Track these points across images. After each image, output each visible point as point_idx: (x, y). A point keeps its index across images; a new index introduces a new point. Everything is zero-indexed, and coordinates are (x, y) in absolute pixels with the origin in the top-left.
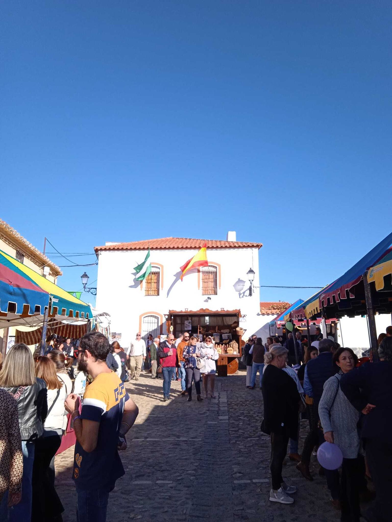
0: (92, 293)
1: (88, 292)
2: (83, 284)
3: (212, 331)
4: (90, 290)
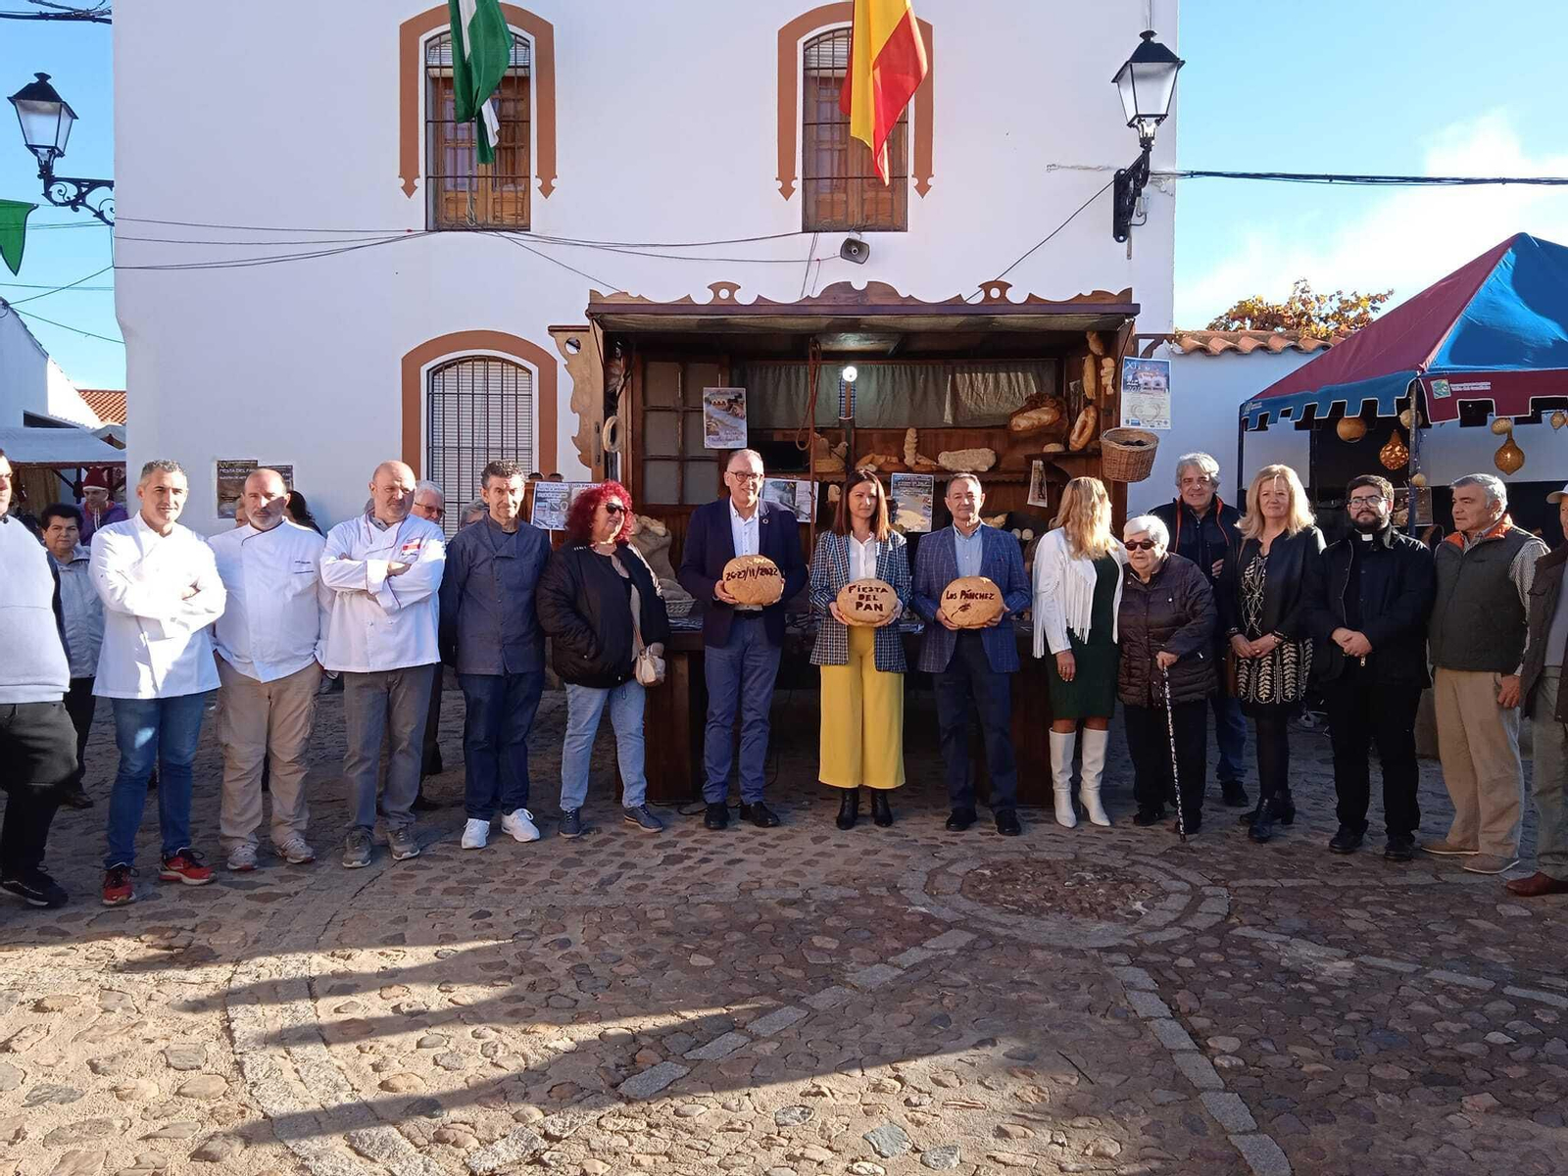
0: (100, 215)
1: (74, 204)
2: (33, 148)
3: (881, 460)
4: (81, 196)
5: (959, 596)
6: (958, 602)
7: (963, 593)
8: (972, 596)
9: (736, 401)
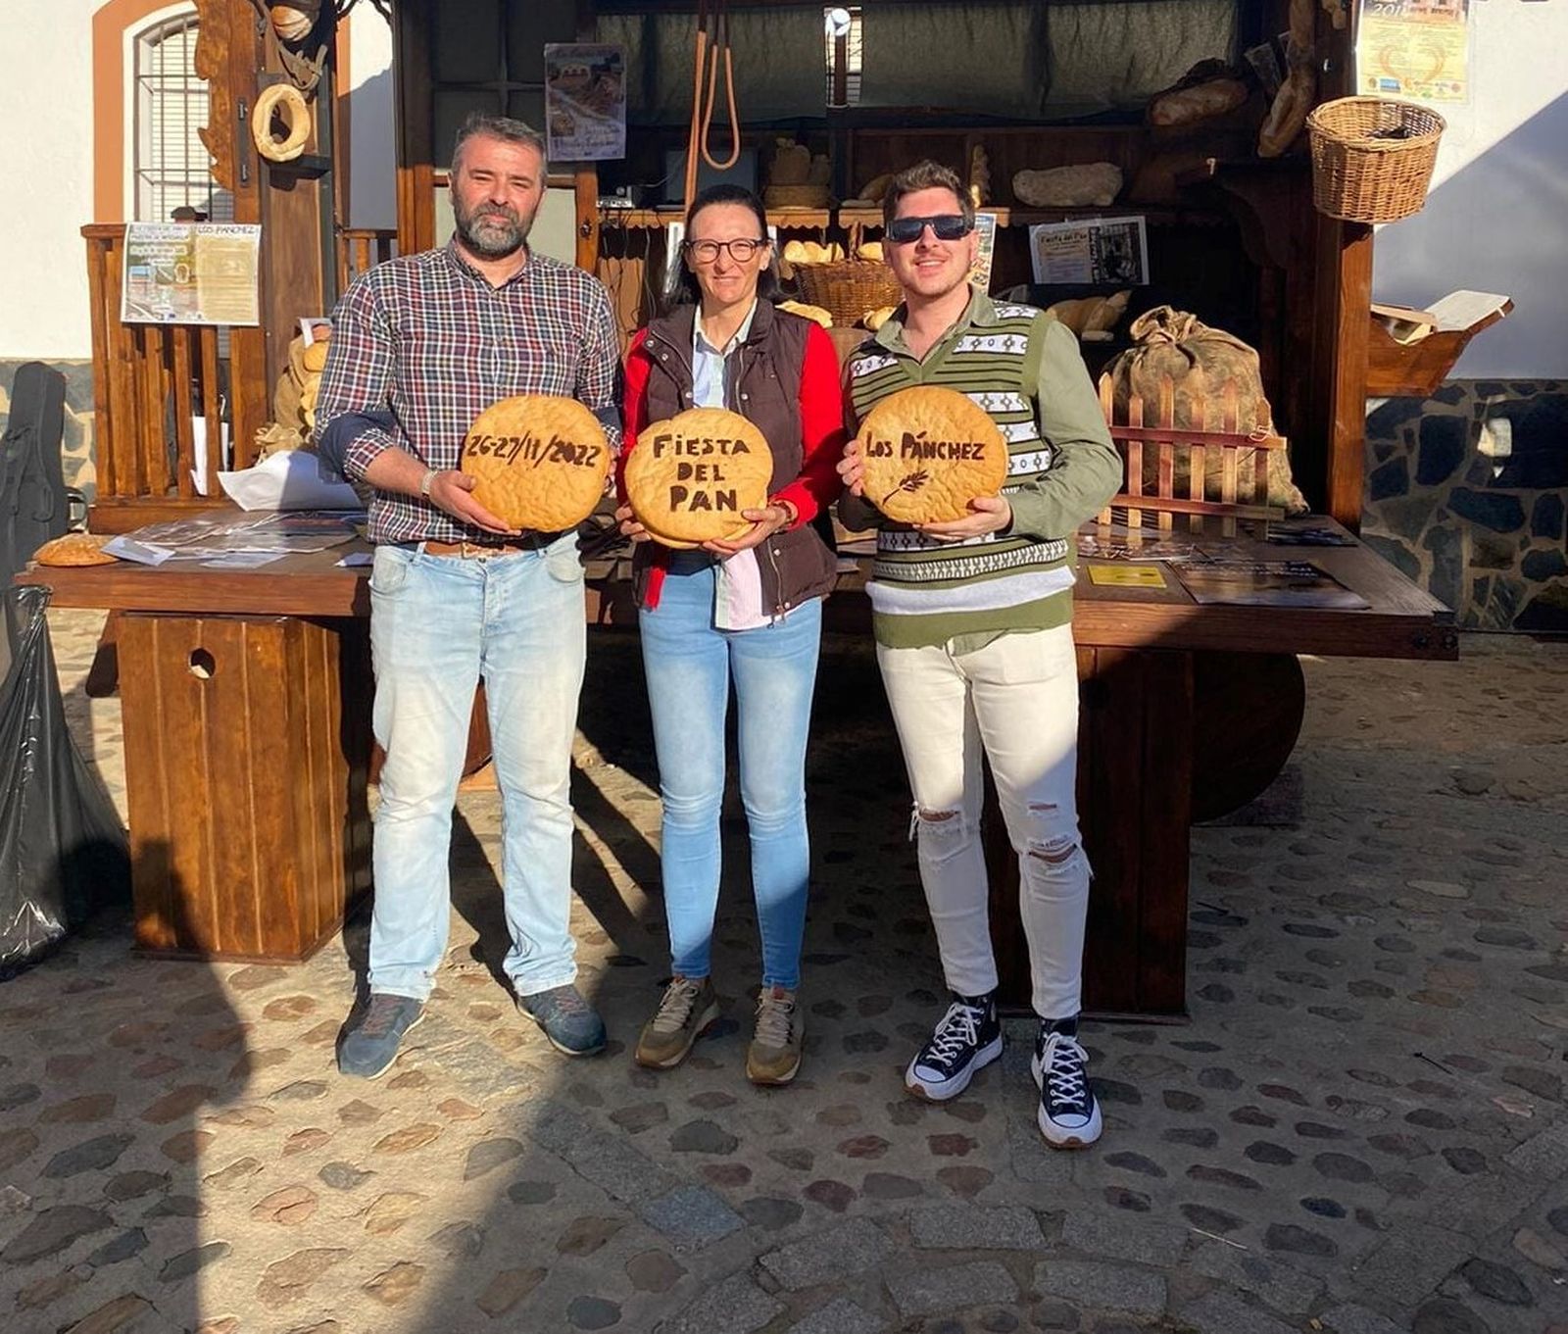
5: (897, 448)
6: (897, 466)
7: (908, 440)
8: (932, 451)
9: (606, 68)
